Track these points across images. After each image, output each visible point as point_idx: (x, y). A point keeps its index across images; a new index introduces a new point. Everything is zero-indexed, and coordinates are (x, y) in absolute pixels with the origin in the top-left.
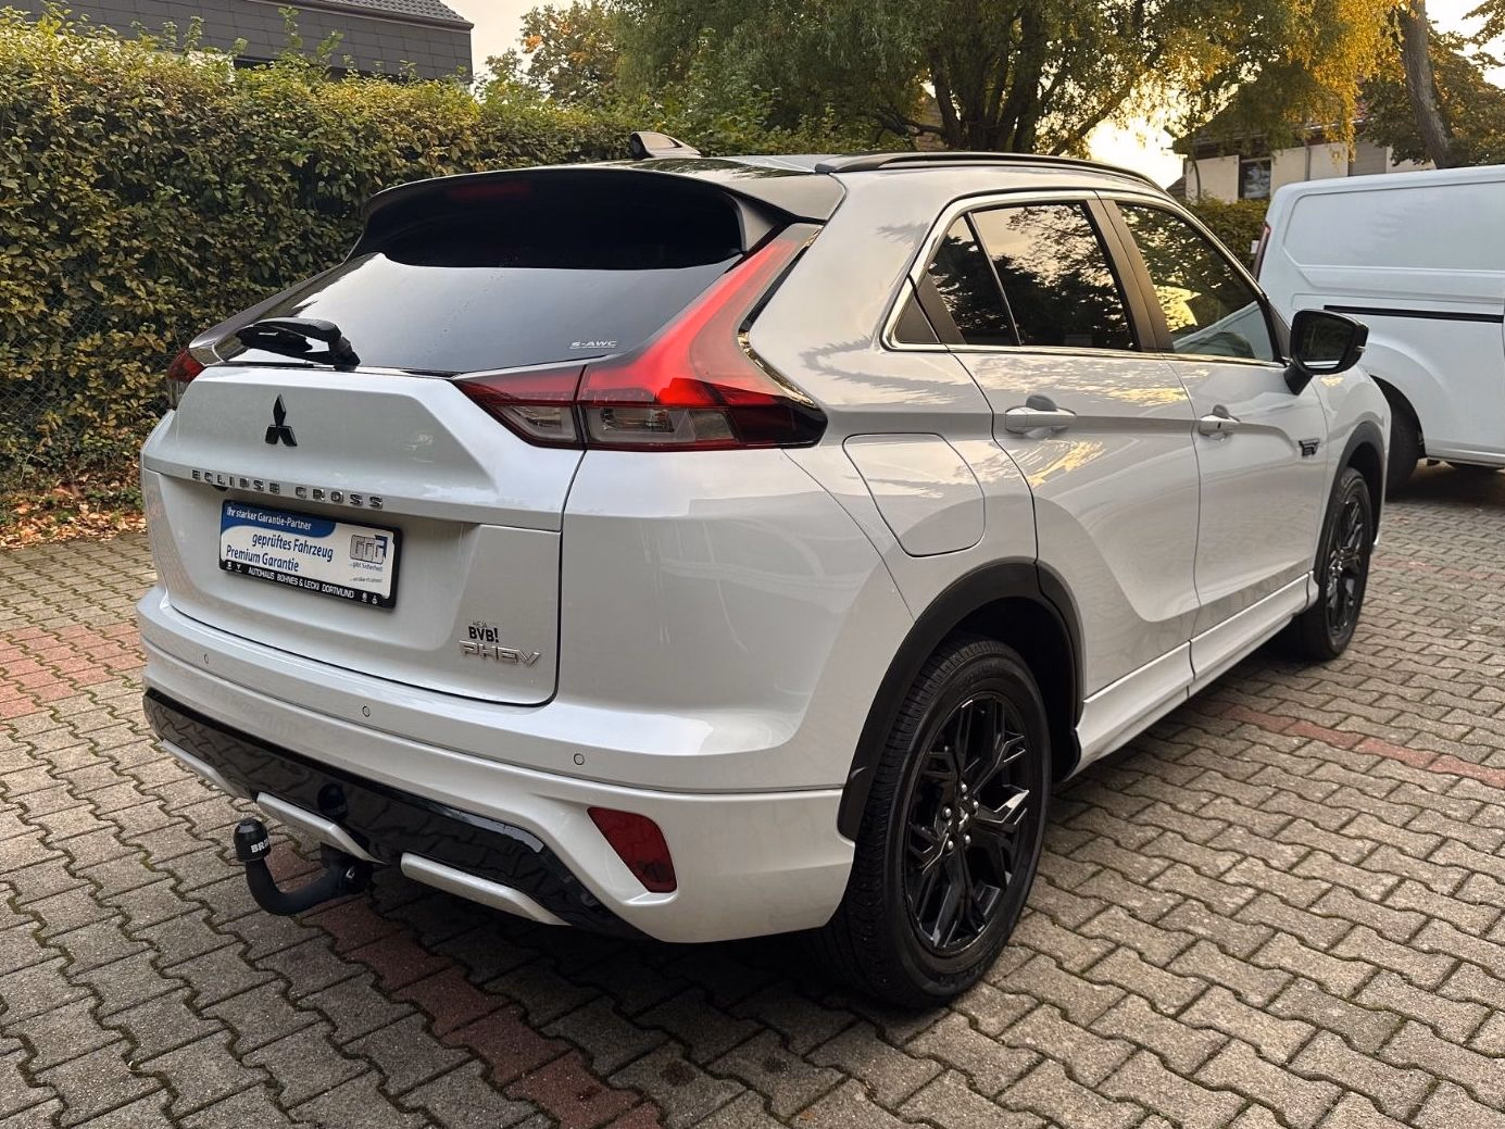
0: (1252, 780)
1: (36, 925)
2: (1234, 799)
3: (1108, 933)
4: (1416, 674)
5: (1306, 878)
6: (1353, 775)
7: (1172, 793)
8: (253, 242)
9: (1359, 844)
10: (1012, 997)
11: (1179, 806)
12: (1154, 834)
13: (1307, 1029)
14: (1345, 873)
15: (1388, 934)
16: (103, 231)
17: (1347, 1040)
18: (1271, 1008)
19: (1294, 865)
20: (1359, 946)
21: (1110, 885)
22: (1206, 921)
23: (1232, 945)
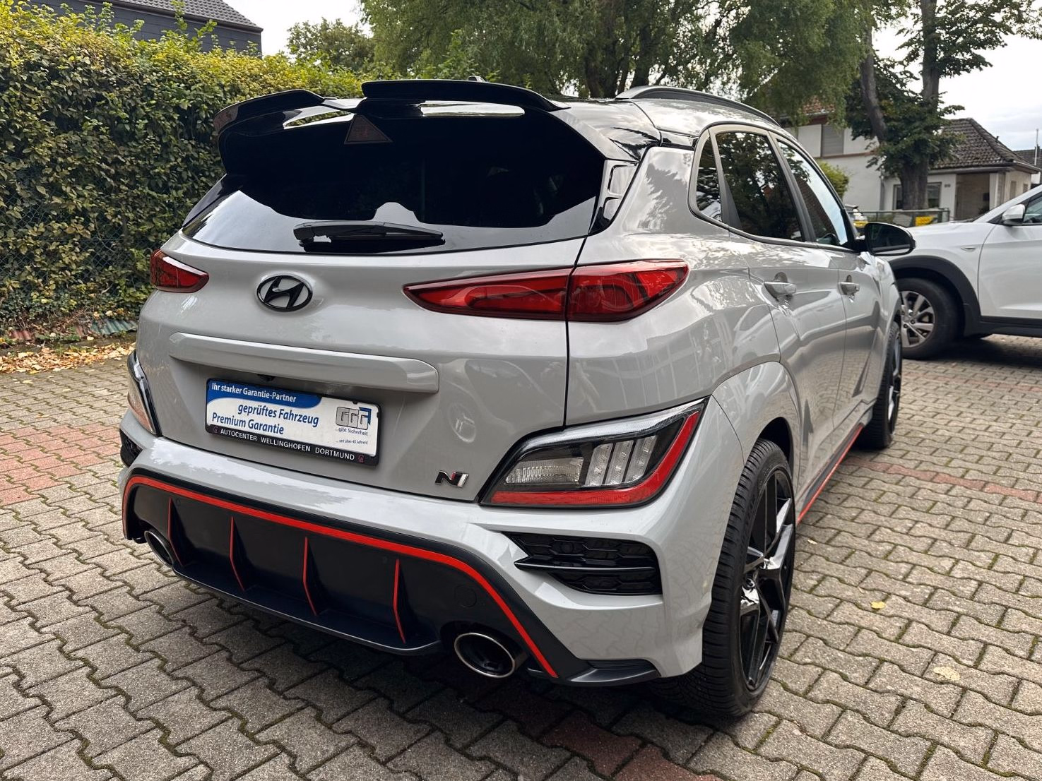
0: (932, 511)
2: (929, 524)
5: (1005, 573)
6: (994, 507)
7: (886, 521)
9: (1024, 550)
10: (861, 658)
12: (891, 548)
14: (1028, 569)
16: (46, 150)
18: (1034, 659)
19: (992, 565)
21: (881, 582)
22: (958, 603)
23: (983, 617)
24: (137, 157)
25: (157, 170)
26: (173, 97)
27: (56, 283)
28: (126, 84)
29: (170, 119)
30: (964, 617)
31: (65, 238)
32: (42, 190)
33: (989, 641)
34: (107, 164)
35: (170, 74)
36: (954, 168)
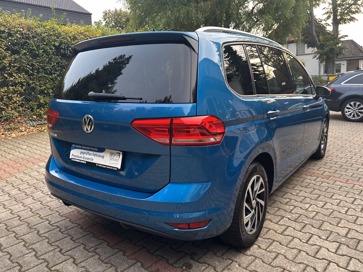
0: (307, 187)
1: (14, 234)
2: (305, 191)
3: (285, 224)
4: (337, 162)
5: (327, 209)
6: (330, 185)
7: (290, 191)
8: (45, 64)
9: (336, 200)
10: (267, 240)
11: (293, 193)
12: (289, 200)
13: (338, 244)
14: (335, 208)
15: (350, 221)
16: (7, 61)
17: (348, 246)
18: (328, 239)
19: (323, 206)
20: (343, 224)
21: (282, 213)
22: (307, 220)
23: (315, 225)
24: (40, 63)
25: (47, 68)
26: (52, 41)
27: (11, 108)
28: (35, 37)
29: (51, 49)
30: (308, 225)
31: (14, 92)
32: (6, 75)
33: (314, 234)
34: (29, 65)
35: (51, 33)
36: (346, 58)
